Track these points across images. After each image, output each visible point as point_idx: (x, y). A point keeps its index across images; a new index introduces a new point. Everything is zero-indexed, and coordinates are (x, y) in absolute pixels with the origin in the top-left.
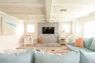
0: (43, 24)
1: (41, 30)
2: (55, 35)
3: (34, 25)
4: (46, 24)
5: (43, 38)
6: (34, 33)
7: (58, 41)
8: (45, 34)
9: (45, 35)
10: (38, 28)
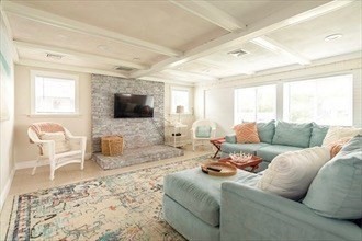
0: (115, 83)
1: (106, 106)
2: (154, 122)
3: (73, 82)
4: (126, 85)
5: (115, 133)
6: (75, 117)
7: (163, 141)
8: (121, 120)
9: (123, 122)
10: (94, 98)
